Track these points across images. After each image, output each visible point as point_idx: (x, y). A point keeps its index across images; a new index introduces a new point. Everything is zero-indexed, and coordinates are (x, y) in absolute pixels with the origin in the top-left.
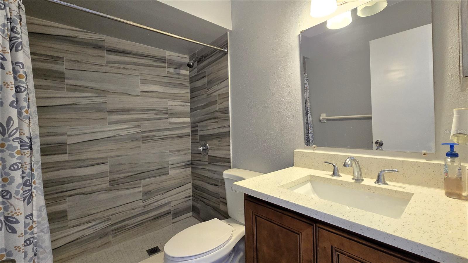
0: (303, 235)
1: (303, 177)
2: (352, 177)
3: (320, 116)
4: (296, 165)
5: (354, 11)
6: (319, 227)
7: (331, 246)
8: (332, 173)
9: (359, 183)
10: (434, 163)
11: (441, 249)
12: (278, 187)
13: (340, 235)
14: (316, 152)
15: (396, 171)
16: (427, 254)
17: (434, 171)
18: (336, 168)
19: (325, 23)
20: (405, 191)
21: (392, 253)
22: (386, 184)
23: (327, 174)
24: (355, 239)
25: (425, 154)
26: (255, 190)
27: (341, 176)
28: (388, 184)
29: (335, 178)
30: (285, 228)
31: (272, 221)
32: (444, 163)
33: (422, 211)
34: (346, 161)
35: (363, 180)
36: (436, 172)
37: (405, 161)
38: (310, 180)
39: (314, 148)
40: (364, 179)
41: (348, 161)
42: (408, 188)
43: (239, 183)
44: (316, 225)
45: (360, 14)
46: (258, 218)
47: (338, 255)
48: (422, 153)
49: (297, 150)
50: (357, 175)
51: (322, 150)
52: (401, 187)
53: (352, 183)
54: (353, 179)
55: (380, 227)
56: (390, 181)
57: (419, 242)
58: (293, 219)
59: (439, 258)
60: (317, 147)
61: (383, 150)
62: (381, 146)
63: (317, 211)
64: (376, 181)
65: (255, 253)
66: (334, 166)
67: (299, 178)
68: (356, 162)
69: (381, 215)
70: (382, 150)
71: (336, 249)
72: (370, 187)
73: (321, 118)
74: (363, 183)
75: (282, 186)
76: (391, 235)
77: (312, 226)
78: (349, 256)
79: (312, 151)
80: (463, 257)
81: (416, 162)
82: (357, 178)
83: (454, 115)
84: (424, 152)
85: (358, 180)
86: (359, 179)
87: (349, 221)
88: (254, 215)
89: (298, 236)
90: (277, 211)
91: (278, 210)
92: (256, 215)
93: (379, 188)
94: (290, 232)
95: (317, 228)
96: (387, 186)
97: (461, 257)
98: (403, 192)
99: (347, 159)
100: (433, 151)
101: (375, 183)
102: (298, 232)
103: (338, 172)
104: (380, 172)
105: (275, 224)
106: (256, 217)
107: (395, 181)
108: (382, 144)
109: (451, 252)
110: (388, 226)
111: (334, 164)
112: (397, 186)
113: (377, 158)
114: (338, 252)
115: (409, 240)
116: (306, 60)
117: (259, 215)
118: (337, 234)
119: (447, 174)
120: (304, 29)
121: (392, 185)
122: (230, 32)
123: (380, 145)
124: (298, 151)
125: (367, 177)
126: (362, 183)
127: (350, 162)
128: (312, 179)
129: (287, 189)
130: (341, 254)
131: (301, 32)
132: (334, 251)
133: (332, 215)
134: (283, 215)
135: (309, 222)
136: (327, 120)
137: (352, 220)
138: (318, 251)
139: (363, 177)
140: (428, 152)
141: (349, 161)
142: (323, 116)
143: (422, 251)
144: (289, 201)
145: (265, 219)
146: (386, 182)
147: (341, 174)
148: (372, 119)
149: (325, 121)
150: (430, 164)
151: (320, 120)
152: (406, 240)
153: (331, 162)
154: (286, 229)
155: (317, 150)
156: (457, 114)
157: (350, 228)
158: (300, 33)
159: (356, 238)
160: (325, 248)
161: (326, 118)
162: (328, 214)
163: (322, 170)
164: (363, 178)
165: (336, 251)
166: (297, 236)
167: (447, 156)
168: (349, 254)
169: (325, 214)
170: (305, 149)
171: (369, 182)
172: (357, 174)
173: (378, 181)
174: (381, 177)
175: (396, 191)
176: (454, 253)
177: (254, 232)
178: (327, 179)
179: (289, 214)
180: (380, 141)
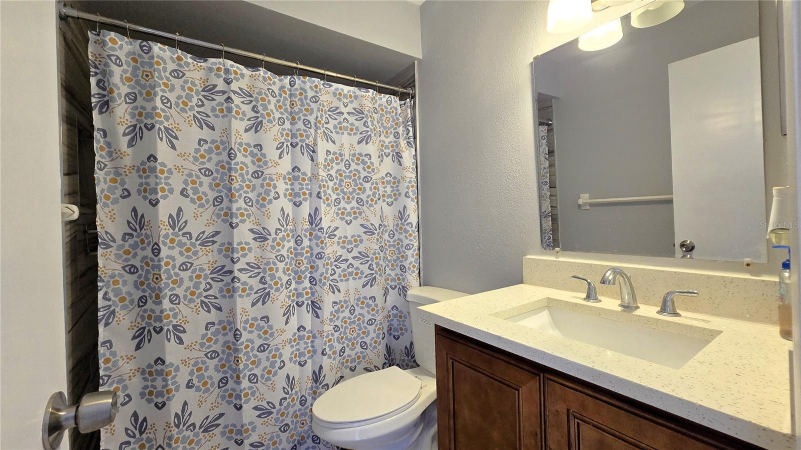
0: (523, 391)
1: (535, 301)
2: (619, 302)
3: (580, 198)
4: (526, 282)
5: (626, 19)
6: (548, 379)
7: (567, 409)
8: (584, 295)
9: (630, 312)
10: (763, 281)
11: (733, 415)
12: (489, 315)
13: (581, 392)
14: (561, 259)
15: (695, 293)
16: (711, 422)
17: (763, 295)
18: (592, 288)
19: (576, 41)
20: (708, 328)
21: (660, 421)
22: (677, 315)
23: (577, 297)
24: (604, 398)
25: (748, 265)
26: (450, 319)
27: (600, 301)
28: (681, 316)
29: (591, 304)
30: (496, 380)
31: (477, 369)
32: (778, 280)
33: (726, 359)
34: (605, 274)
35: (638, 308)
36: (767, 295)
37: (712, 277)
38: (548, 307)
39: (558, 253)
40: (640, 306)
41: (609, 275)
42: (715, 322)
43: (427, 308)
44: (543, 375)
45: (635, 23)
46: (456, 364)
47: (578, 423)
48: (743, 263)
49: (528, 257)
50: (627, 299)
51: (570, 257)
52: (703, 320)
53: (618, 312)
54: (621, 305)
55: (642, 379)
56: (687, 310)
57: (700, 403)
58: (510, 365)
59: (729, 429)
60: (562, 250)
61: (693, 258)
62: (688, 251)
63: (544, 352)
64: (659, 309)
65: (452, 421)
66: (589, 284)
67: (526, 302)
68: (625, 278)
69: (650, 363)
70: (691, 258)
71: (574, 413)
72: (648, 320)
73: (580, 202)
74: (638, 312)
75: (496, 315)
76: (657, 391)
77: (538, 377)
78: (594, 426)
79: (553, 258)
80: (767, 427)
81: (733, 278)
82: (626, 305)
83: (774, 198)
84: (748, 260)
85: (628, 308)
86: (631, 305)
87: (592, 369)
88: (449, 359)
89: (517, 392)
90: (485, 353)
91: (485, 351)
92: (452, 359)
93: (663, 321)
94: (505, 386)
95: (546, 379)
96: (678, 318)
97: (763, 427)
98: (704, 329)
99: (607, 271)
100: (764, 260)
101: (658, 312)
102: (517, 387)
103: (596, 294)
104: (667, 294)
105: (483, 374)
106: (453, 362)
107: (695, 310)
108: (693, 248)
109: (748, 420)
110: (657, 377)
111: (589, 281)
112: (696, 319)
113: (663, 271)
114: (578, 419)
115: (684, 400)
116: (553, 100)
117: (457, 359)
118: (577, 390)
119: (782, 299)
120: (540, 54)
121: (688, 318)
122: (419, 61)
123: (689, 248)
124: (530, 258)
125: (646, 303)
126: (634, 313)
127: (611, 276)
128: (550, 305)
129: (504, 319)
130: (583, 423)
131: (535, 59)
132: (571, 417)
133: (566, 360)
134: (494, 359)
135: (533, 370)
136: (591, 205)
137: (597, 367)
138: (547, 418)
139: (638, 302)
140: (756, 261)
141: (611, 274)
142: (584, 199)
143: (704, 418)
144: (502, 337)
145: (466, 365)
146: (678, 311)
147: (600, 298)
148: (673, 203)
149: (588, 207)
150: (756, 281)
151: (579, 206)
152: (680, 399)
153: (585, 278)
154: (498, 381)
155: (563, 256)
156: (777, 196)
157: (594, 380)
158: (533, 60)
159: (606, 396)
160: (558, 411)
161: (590, 201)
162: (561, 358)
163: (571, 291)
164: (638, 304)
165: (575, 417)
166: (515, 393)
167: (783, 267)
168: (595, 423)
169: (557, 357)
170: (542, 254)
171: (648, 310)
172: (627, 297)
173: (663, 310)
174: (669, 304)
175: (691, 327)
176: (754, 421)
177: (450, 386)
178: (576, 306)
179: (502, 358)
180: (688, 242)
